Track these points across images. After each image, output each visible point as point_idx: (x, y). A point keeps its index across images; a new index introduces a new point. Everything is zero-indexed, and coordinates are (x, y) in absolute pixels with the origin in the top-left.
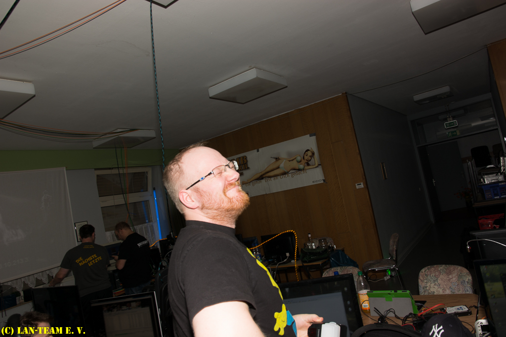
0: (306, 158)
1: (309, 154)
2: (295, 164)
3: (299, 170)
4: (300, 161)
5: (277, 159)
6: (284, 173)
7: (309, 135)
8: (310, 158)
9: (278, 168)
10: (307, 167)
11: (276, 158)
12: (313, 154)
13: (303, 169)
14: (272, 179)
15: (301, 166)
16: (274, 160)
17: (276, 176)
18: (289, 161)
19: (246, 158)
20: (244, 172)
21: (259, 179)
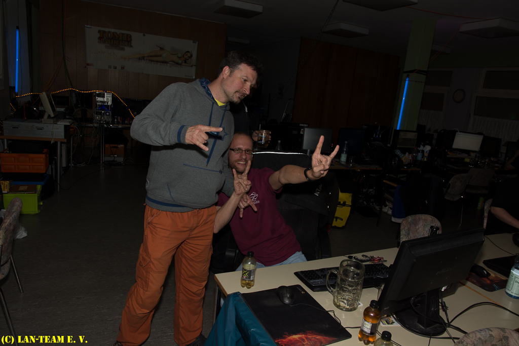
0: (185, 56)
1: (189, 55)
2: (175, 58)
4: (180, 58)
5: (162, 49)
6: (165, 62)
8: (188, 58)
9: (161, 56)
10: (183, 64)
12: (192, 56)
13: (181, 64)
15: (180, 62)
16: (159, 49)
17: (157, 62)
18: (171, 54)
19: (131, 37)
20: (126, 48)
21: (139, 59)
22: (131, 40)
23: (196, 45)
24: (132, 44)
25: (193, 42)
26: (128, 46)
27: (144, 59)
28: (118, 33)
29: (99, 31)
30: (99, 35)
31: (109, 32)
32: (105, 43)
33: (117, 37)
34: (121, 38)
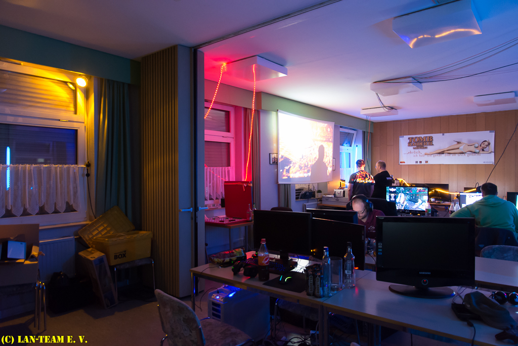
0: (482, 145)
1: (486, 143)
2: (472, 148)
3: (475, 153)
4: (477, 147)
6: (463, 153)
7: (489, 131)
8: (485, 146)
9: (458, 148)
10: (481, 152)
11: (458, 142)
12: (489, 144)
13: (478, 153)
15: (477, 151)
16: (456, 143)
17: (455, 154)
18: (469, 146)
19: (432, 138)
20: (429, 147)
21: (439, 153)
22: (433, 140)
23: (493, 134)
24: (433, 143)
26: (430, 145)
27: (443, 153)
29: (409, 138)
30: (408, 141)
31: (416, 138)
32: (413, 145)
33: (422, 140)
34: (424, 141)
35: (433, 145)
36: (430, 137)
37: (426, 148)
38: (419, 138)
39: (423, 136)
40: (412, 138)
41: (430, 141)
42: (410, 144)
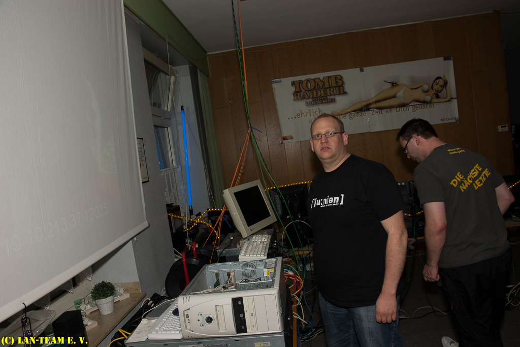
1: (441, 82)
3: (424, 102)
4: (427, 91)
5: (394, 85)
6: (403, 105)
7: (443, 58)
8: (440, 89)
9: (394, 97)
10: (435, 100)
12: (446, 83)
13: (430, 102)
14: (384, 111)
15: (428, 98)
16: (389, 86)
17: (390, 107)
18: (412, 89)
19: (341, 78)
20: (338, 98)
21: (360, 110)
22: (343, 83)
23: (451, 62)
24: (347, 90)
25: (445, 60)
26: (340, 94)
27: (368, 109)
28: (322, 78)
29: (293, 84)
30: (293, 89)
31: (308, 80)
32: (304, 98)
33: (321, 84)
34: (327, 85)
35: (345, 93)
36: (336, 77)
37: (333, 101)
38: (314, 80)
39: (321, 76)
40: (300, 82)
41: (339, 87)
42: (298, 95)
